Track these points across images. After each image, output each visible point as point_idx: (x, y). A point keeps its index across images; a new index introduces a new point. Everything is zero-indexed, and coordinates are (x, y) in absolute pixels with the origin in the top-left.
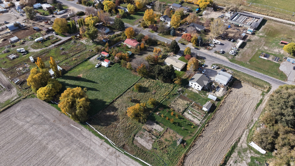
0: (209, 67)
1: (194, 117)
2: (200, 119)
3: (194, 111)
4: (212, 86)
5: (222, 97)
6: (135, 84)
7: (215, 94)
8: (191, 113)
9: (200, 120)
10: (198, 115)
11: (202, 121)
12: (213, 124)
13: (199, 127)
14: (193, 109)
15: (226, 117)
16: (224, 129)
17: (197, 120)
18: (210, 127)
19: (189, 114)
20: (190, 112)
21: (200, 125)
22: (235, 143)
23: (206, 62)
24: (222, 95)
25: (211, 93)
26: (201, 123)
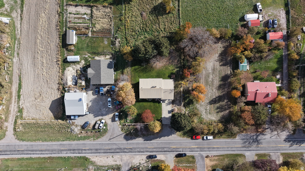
0: (107, 119)
1: (77, 14)
2: (70, 16)
3: (81, 22)
4: (83, 78)
5: (64, 69)
6: (179, 12)
7: (75, 70)
8: (83, 17)
9: (70, 13)
10: (75, 20)
11: (67, 14)
12: (55, 19)
13: (65, 4)
14: (85, 23)
15: (46, 38)
16: (41, 21)
17: (73, 12)
18: (54, 13)
19: (85, 14)
20: (85, 16)
21: (65, 8)
22: (23, 9)
23: (120, 129)
24: (66, 72)
25: (80, 68)
26: (66, 10)
